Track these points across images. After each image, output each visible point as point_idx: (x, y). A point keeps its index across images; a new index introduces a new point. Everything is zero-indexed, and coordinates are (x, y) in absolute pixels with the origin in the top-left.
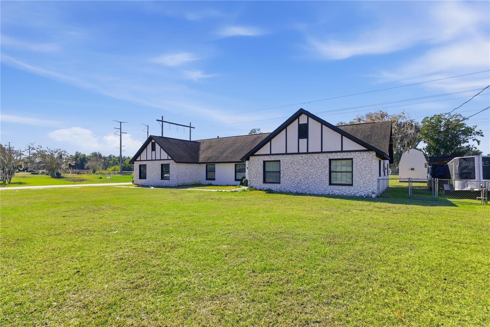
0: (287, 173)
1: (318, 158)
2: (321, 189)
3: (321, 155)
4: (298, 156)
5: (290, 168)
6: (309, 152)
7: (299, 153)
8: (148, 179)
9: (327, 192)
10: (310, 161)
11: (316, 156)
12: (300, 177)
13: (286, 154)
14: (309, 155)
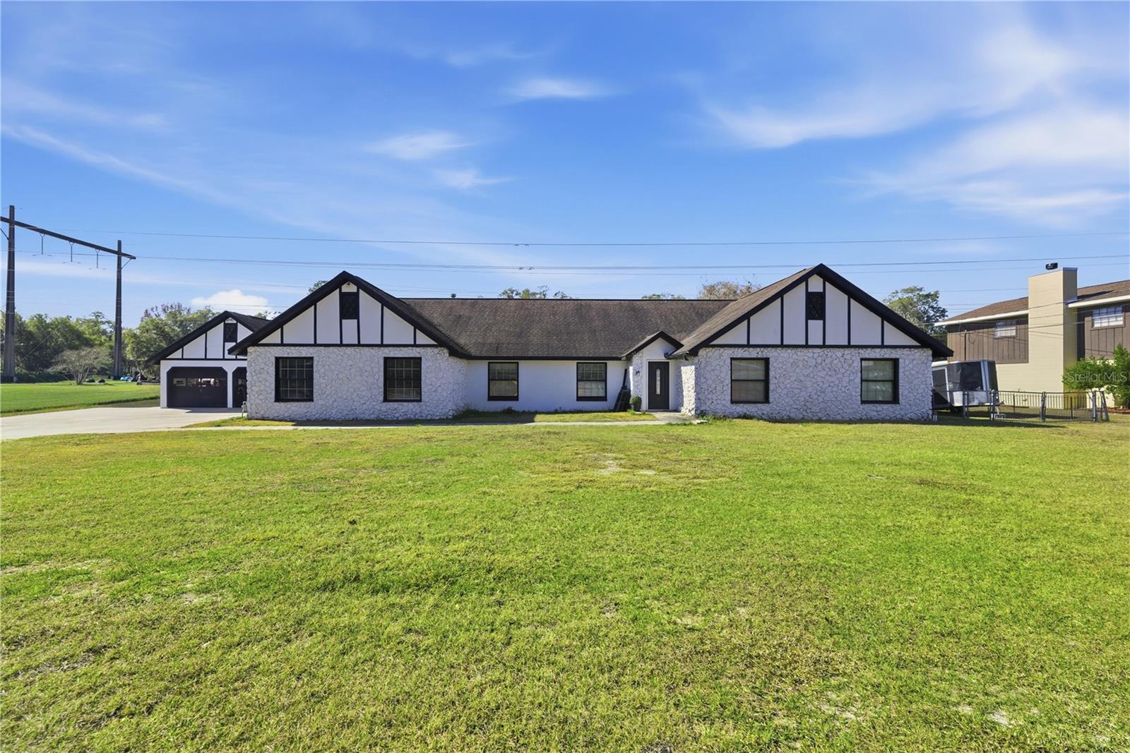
0: (783, 383)
1: (842, 356)
2: (848, 411)
3: (847, 351)
4: (805, 350)
5: (791, 374)
6: (827, 344)
7: (807, 346)
8: (321, 402)
9: (858, 416)
10: (828, 361)
11: (839, 352)
12: (810, 390)
13: (782, 346)
14: (826, 351)
